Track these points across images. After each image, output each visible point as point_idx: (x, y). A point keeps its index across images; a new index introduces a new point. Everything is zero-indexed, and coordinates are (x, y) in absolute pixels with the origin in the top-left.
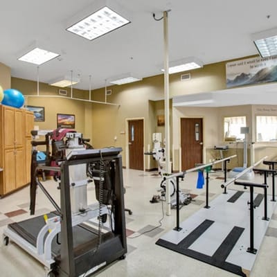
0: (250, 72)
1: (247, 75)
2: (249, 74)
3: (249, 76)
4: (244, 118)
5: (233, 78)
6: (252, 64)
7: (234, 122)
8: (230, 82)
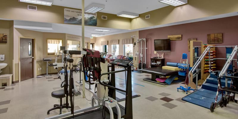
0: (78, 18)
1: (76, 19)
2: (77, 19)
3: (77, 20)
4: (61, 41)
5: (68, 18)
6: (79, 14)
7: (55, 42)
8: (66, 20)
